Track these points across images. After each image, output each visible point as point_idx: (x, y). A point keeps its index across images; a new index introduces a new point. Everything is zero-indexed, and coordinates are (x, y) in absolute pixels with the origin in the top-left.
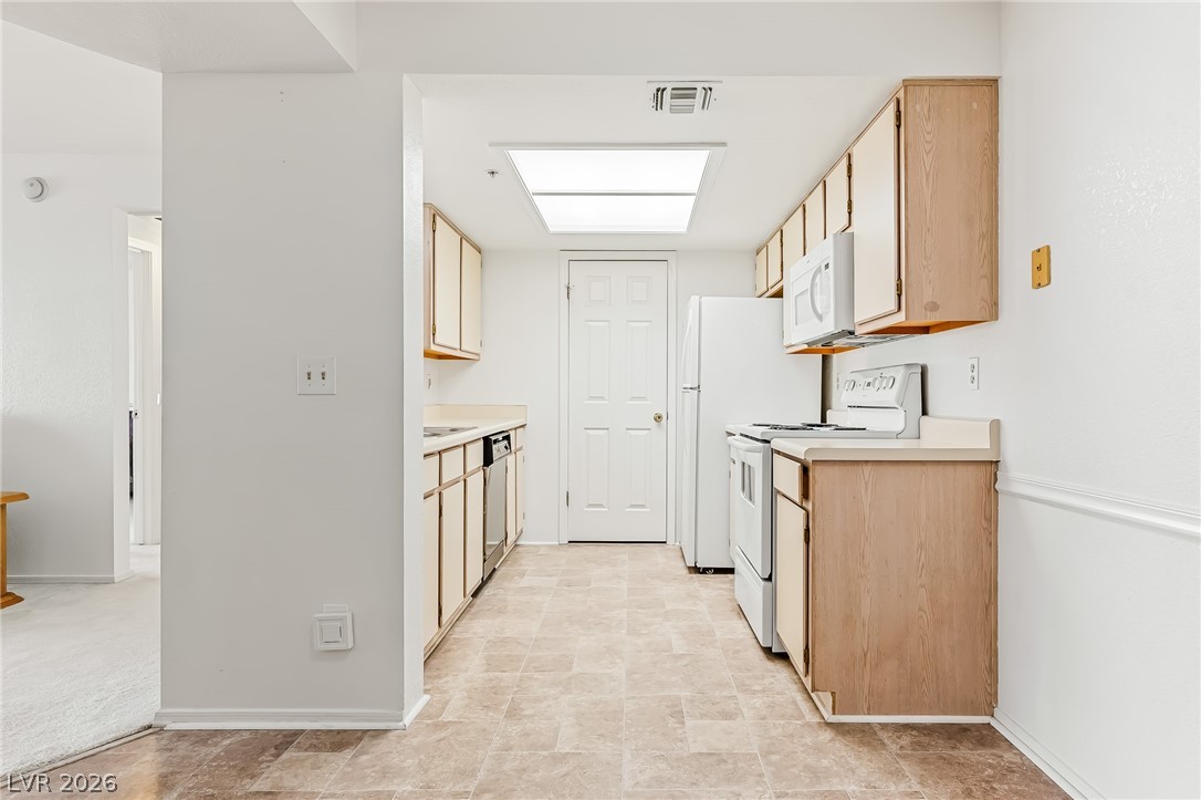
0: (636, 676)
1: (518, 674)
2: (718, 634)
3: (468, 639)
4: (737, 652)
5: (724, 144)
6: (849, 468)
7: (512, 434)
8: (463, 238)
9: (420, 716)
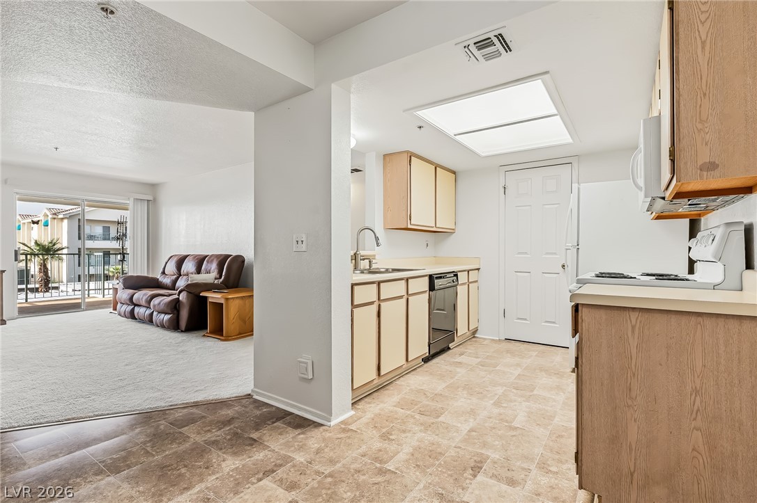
0: (474, 433)
1: (409, 412)
2: (557, 419)
3: (402, 385)
4: (560, 436)
5: (547, 73)
6: (616, 313)
7: (459, 274)
8: (437, 166)
9: (342, 422)
